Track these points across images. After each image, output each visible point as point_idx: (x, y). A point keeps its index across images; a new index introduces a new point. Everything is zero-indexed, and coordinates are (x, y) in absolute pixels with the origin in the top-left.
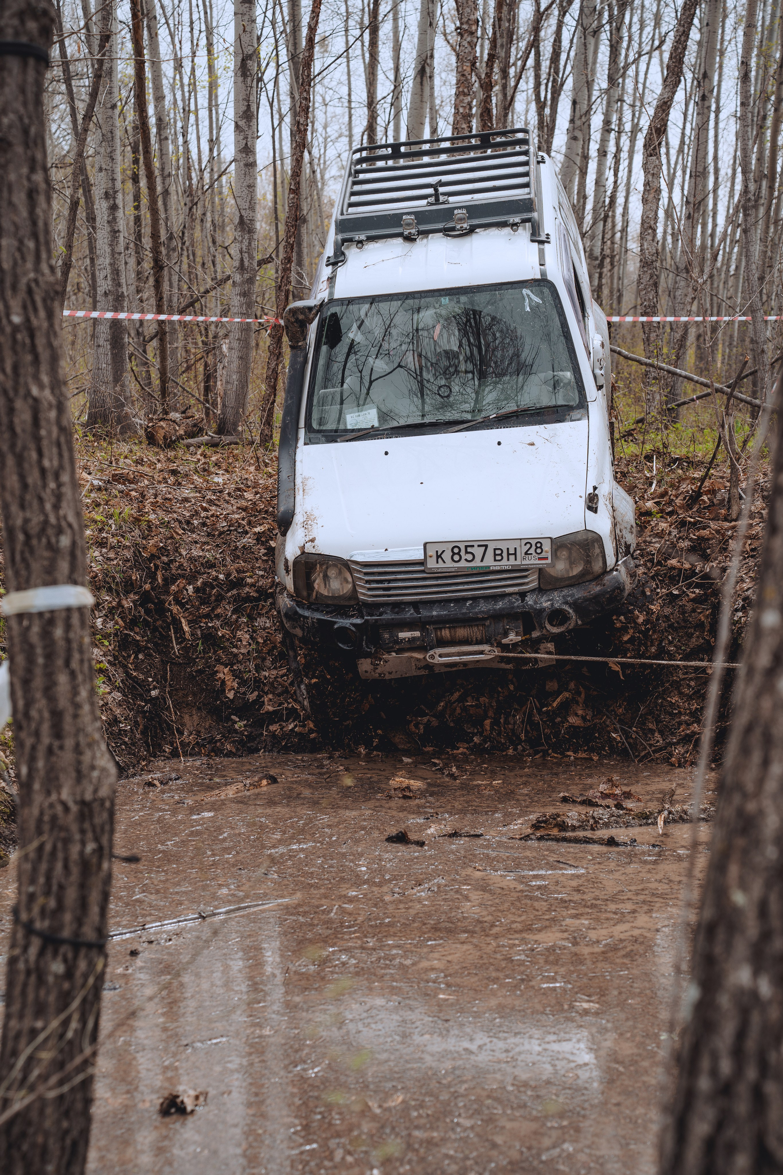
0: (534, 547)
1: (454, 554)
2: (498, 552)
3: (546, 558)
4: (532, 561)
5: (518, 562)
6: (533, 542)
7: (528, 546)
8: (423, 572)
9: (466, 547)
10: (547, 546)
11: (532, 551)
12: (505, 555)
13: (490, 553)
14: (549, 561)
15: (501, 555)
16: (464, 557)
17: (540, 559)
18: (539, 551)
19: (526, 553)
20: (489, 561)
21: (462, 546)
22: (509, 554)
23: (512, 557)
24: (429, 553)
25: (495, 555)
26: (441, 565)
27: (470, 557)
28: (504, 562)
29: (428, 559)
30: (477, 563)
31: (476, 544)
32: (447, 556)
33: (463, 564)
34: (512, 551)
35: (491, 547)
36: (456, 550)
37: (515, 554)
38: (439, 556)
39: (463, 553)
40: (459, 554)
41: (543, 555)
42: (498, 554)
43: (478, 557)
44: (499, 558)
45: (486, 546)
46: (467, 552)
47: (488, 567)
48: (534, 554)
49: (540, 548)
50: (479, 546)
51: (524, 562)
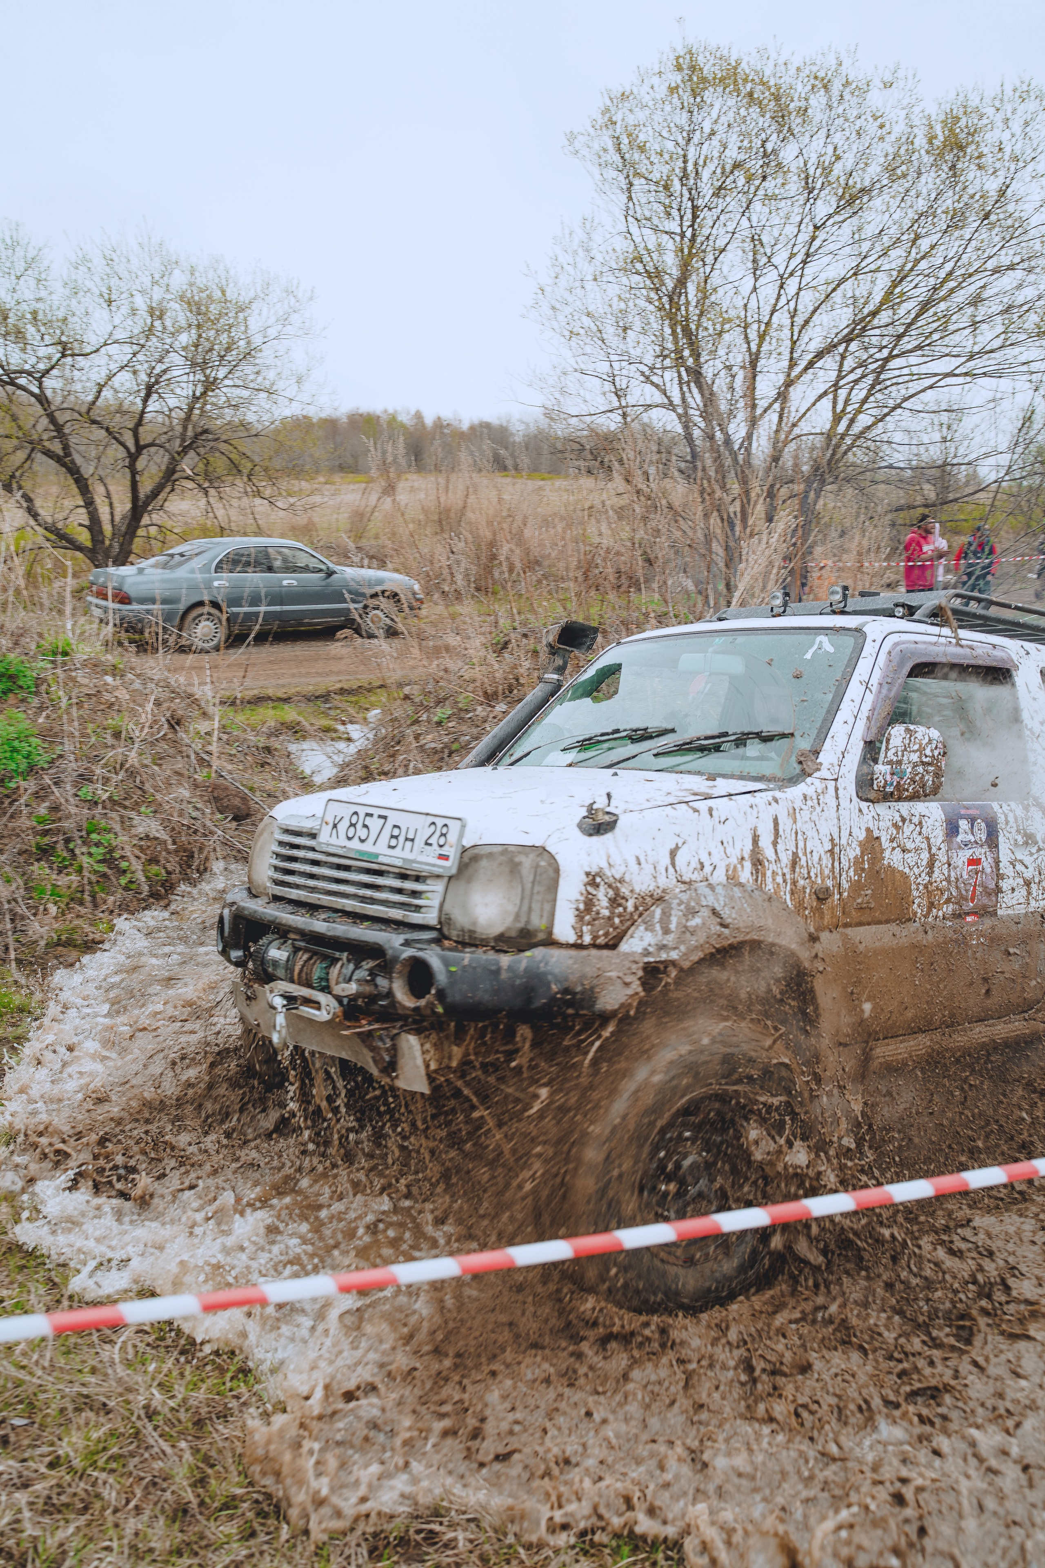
0: (438, 834)
1: (351, 825)
2: (396, 832)
3: (447, 858)
4: (427, 859)
5: (411, 857)
6: (440, 822)
7: (433, 829)
8: (313, 849)
9: (367, 815)
11: (434, 839)
12: (402, 839)
13: (387, 831)
14: (448, 863)
15: (397, 837)
16: (358, 833)
17: (440, 857)
18: (442, 841)
19: (426, 843)
20: (381, 846)
21: (362, 811)
22: (406, 839)
23: (408, 846)
24: (328, 819)
25: (392, 836)
26: (334, 840)
27: (363, 833)
28: (397, 852)
29: (323, 828)
30: (367, 847)
31: (377, 812)
32: (343, 826)
33: (355, 844)
34: (411, 835)
35: (390, 819)
36: (355, 819)
37: (412, 840)
38: (335, 826)
39: (359, 826)
40: (355, 826)
41: (444, 851)
42: (394, 836)
43: (373, 837)
44: (393, 842)
45: (385, 818)
46: (365, 826)
47: (377, 855)
48: (435, 846)
49: (445, 835)
50: (380, 817)
51: (421, 858)
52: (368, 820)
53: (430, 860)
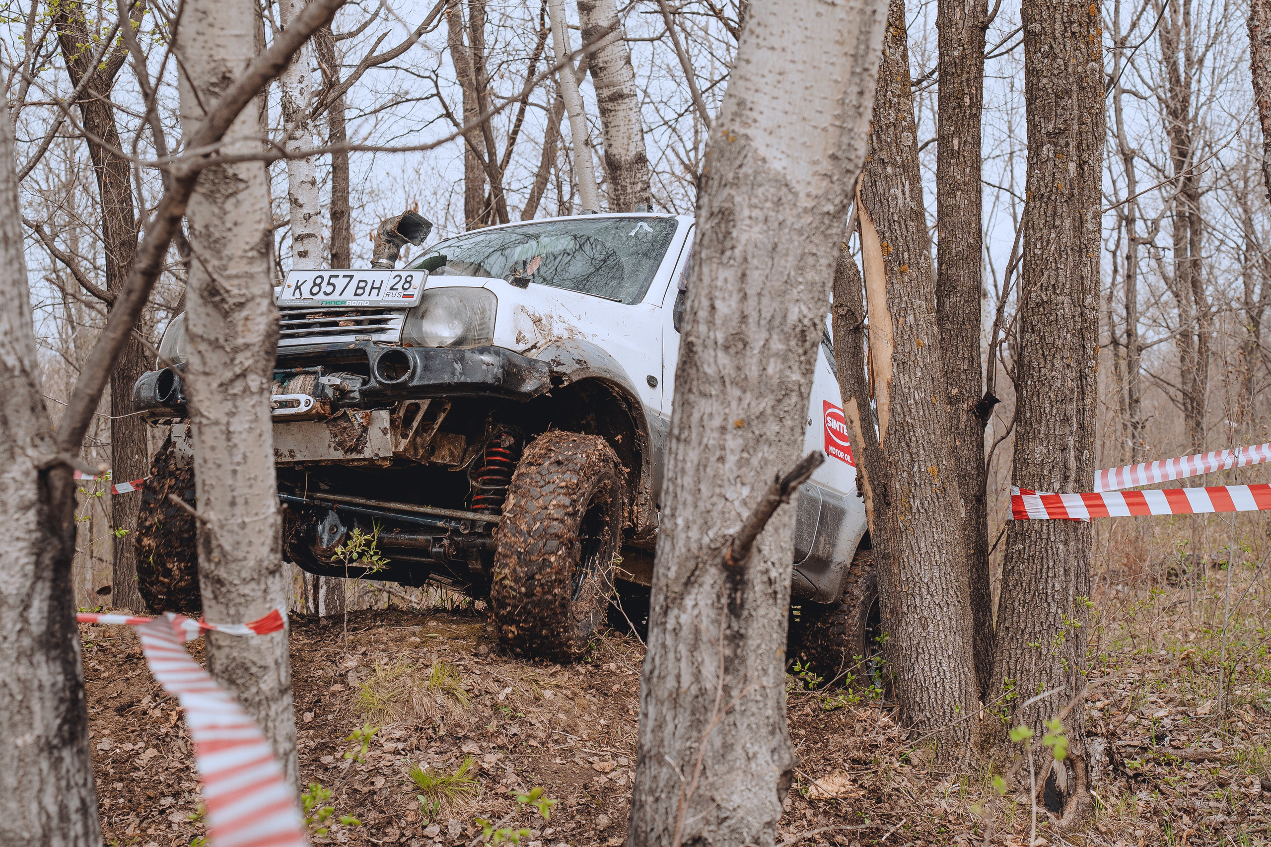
0: (403, 281)
1: (315, 284)
2: (362, 285)
3: (412, 296)
5: (380, 298)
6: (404, 275)
7: (398, 279)
10: (417, 281)
11: (399, 286)
12: (368, 289)
13: (353, 284)
14: (414, 299)
15: (363, 288)
16: (324, 289)
17: (405, 296)
18: (407, 286)
19: (392, 289)
20: (349, 296)
21: (326, 275)
22: (372, 288)
23: (375, 292)
24: (289, 284)
25: (358, 288)
26: (297, 297)
27: (329, 289)
28: (364, 297)
29: (285, 290)
30: (335, 297)
31: (342, 274)
32: (307, 287)
33: (321, 297)
34: (377, 285)
35: (356, 277)
36: (318, 281)
37: (379, 289)
38: (298, 288)
39: (324, 284)
40: (319, 285)
41: (410, 292)
42: (361, 287)
43: (338, 290)
44: (360, 291)
45: (351, 277)
46: (329, 284)
47: (345, 301)
48: (400, 289)
49: (410, 282)
50: (345, 277)
51: (387, 299)
52: (333, 280)
53: (396, 299)
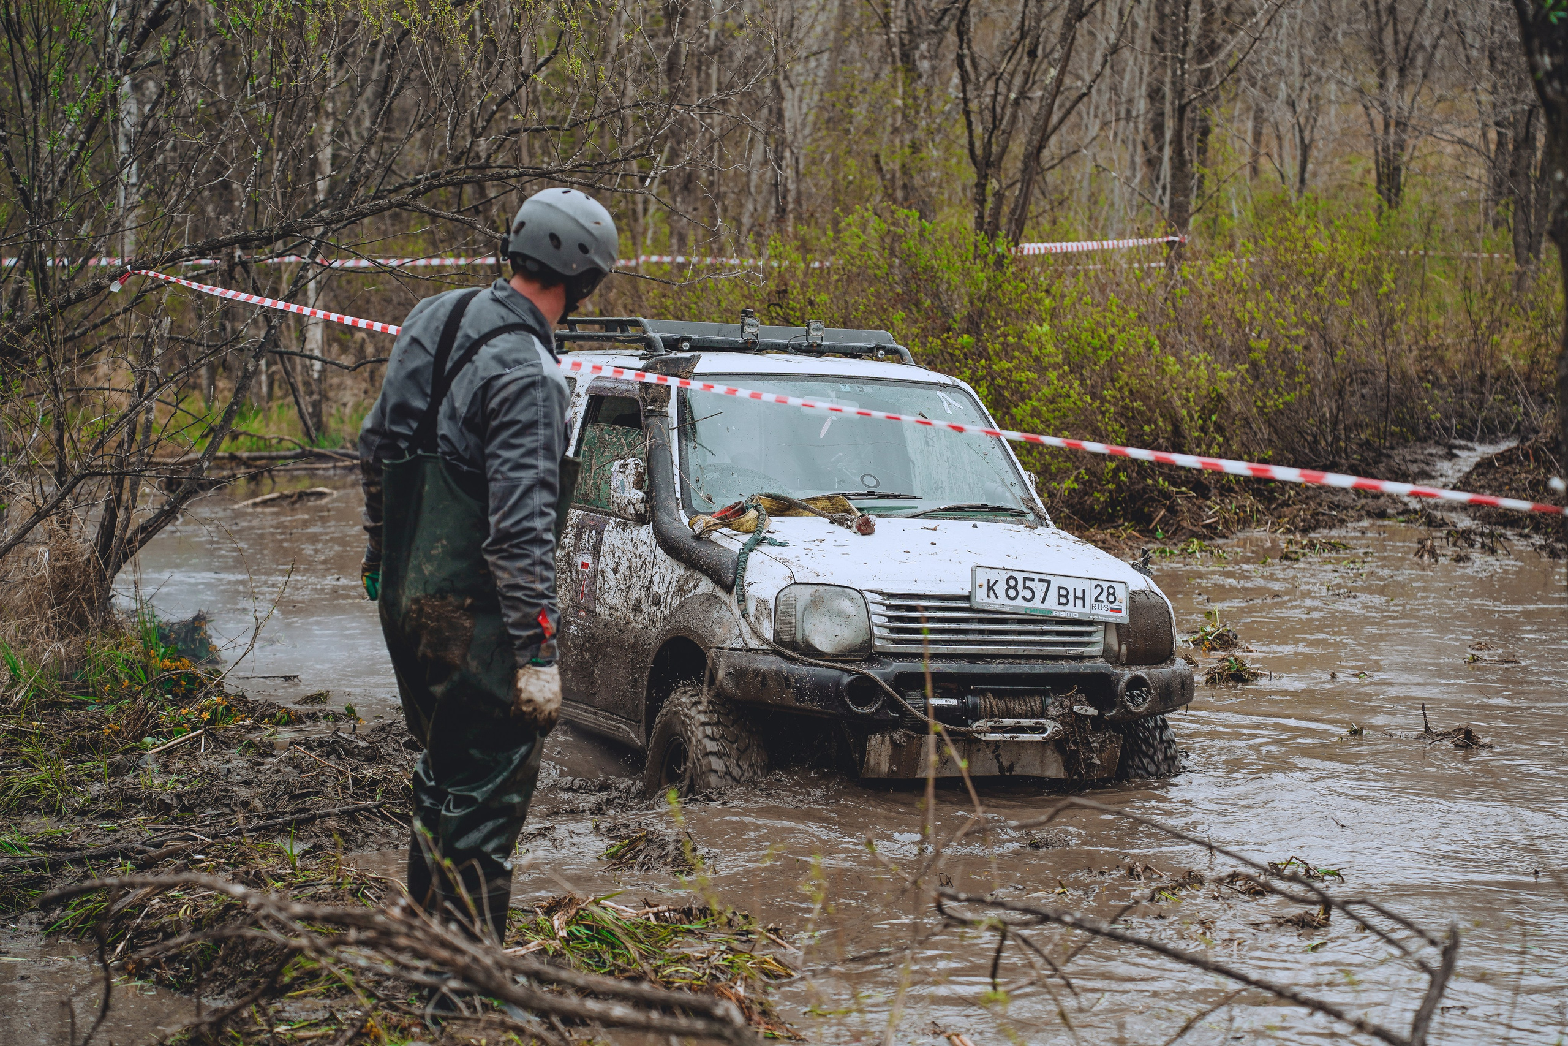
0: (1105, 593)
1: (1009, 587)
2: (1063, 592)
3: (1120, 611)
4: (1102, 612)
5: (1087, 610)
6: (1105, 585)
7: (1099, 590)
8: (969, 610)
9: (1025, 579)
10: (1121, 593)
11: (1103, 597)
12: (1071, 597)
13: (1053, 591)
14: (1123, 614)
15: (1066, 597)
16: (1021, 594)
17: (1112, 610)
18: (1111, 598)
19: (1096, 600)
20: (1051, 605)
21: (1020, 577)
22: (1076, 598)
23: (1079, 602)
24: (978, 582)
25: (1060, 596)
26: (992, 601)
27: (1028, 594)
28: (1070, 607)
29: (978, 589)
30: (1037, 604)
31: (1037, 577)
32: (1001, 588)
33: (1019, 602)
34: (1079, 594)
35: (1056, 583)
36: (1012, 583)
37: (1083, 598)
38: (990, 588)
39: (1020, 587)
40: (1015, 587)
41: (1116, 605)
42: (1063, 596)
43: (1039, 596)
44: (1063, 600)
45: (1049, 582)
46: (1025, 587)
47: (1052, 611)
48: (1106, 602)
49: (1113, 594)
50: (1040, 580)
51: (1094, 611)
52: (1028, 584)
53: (1103, 612)
